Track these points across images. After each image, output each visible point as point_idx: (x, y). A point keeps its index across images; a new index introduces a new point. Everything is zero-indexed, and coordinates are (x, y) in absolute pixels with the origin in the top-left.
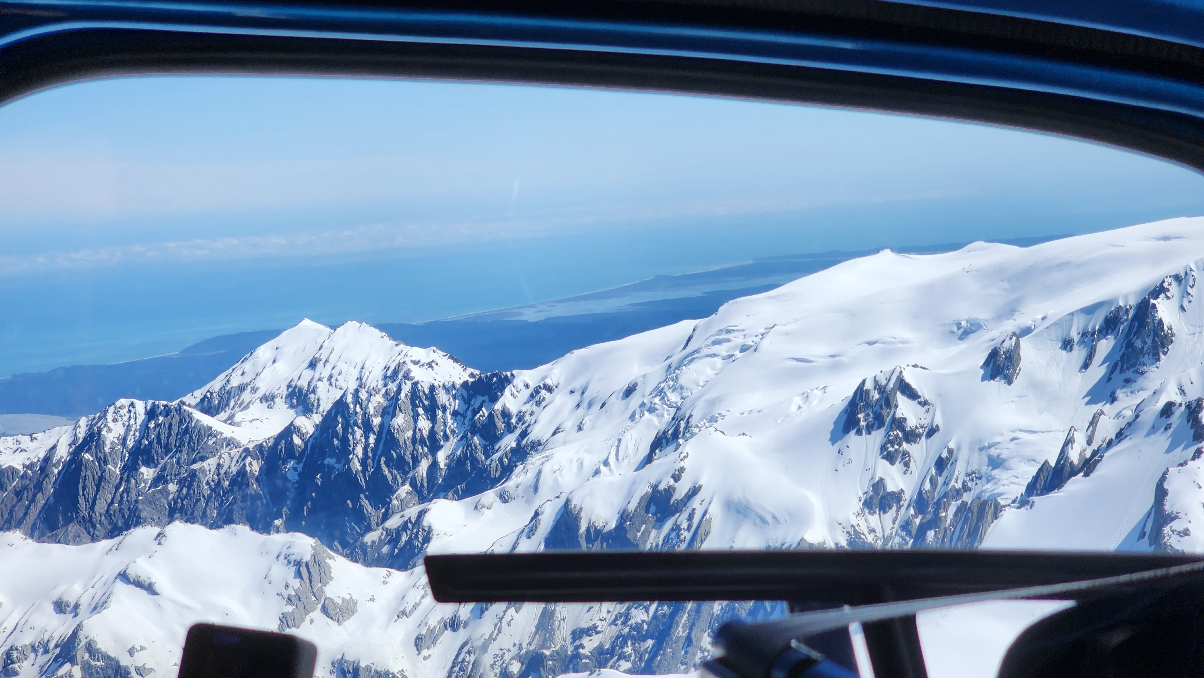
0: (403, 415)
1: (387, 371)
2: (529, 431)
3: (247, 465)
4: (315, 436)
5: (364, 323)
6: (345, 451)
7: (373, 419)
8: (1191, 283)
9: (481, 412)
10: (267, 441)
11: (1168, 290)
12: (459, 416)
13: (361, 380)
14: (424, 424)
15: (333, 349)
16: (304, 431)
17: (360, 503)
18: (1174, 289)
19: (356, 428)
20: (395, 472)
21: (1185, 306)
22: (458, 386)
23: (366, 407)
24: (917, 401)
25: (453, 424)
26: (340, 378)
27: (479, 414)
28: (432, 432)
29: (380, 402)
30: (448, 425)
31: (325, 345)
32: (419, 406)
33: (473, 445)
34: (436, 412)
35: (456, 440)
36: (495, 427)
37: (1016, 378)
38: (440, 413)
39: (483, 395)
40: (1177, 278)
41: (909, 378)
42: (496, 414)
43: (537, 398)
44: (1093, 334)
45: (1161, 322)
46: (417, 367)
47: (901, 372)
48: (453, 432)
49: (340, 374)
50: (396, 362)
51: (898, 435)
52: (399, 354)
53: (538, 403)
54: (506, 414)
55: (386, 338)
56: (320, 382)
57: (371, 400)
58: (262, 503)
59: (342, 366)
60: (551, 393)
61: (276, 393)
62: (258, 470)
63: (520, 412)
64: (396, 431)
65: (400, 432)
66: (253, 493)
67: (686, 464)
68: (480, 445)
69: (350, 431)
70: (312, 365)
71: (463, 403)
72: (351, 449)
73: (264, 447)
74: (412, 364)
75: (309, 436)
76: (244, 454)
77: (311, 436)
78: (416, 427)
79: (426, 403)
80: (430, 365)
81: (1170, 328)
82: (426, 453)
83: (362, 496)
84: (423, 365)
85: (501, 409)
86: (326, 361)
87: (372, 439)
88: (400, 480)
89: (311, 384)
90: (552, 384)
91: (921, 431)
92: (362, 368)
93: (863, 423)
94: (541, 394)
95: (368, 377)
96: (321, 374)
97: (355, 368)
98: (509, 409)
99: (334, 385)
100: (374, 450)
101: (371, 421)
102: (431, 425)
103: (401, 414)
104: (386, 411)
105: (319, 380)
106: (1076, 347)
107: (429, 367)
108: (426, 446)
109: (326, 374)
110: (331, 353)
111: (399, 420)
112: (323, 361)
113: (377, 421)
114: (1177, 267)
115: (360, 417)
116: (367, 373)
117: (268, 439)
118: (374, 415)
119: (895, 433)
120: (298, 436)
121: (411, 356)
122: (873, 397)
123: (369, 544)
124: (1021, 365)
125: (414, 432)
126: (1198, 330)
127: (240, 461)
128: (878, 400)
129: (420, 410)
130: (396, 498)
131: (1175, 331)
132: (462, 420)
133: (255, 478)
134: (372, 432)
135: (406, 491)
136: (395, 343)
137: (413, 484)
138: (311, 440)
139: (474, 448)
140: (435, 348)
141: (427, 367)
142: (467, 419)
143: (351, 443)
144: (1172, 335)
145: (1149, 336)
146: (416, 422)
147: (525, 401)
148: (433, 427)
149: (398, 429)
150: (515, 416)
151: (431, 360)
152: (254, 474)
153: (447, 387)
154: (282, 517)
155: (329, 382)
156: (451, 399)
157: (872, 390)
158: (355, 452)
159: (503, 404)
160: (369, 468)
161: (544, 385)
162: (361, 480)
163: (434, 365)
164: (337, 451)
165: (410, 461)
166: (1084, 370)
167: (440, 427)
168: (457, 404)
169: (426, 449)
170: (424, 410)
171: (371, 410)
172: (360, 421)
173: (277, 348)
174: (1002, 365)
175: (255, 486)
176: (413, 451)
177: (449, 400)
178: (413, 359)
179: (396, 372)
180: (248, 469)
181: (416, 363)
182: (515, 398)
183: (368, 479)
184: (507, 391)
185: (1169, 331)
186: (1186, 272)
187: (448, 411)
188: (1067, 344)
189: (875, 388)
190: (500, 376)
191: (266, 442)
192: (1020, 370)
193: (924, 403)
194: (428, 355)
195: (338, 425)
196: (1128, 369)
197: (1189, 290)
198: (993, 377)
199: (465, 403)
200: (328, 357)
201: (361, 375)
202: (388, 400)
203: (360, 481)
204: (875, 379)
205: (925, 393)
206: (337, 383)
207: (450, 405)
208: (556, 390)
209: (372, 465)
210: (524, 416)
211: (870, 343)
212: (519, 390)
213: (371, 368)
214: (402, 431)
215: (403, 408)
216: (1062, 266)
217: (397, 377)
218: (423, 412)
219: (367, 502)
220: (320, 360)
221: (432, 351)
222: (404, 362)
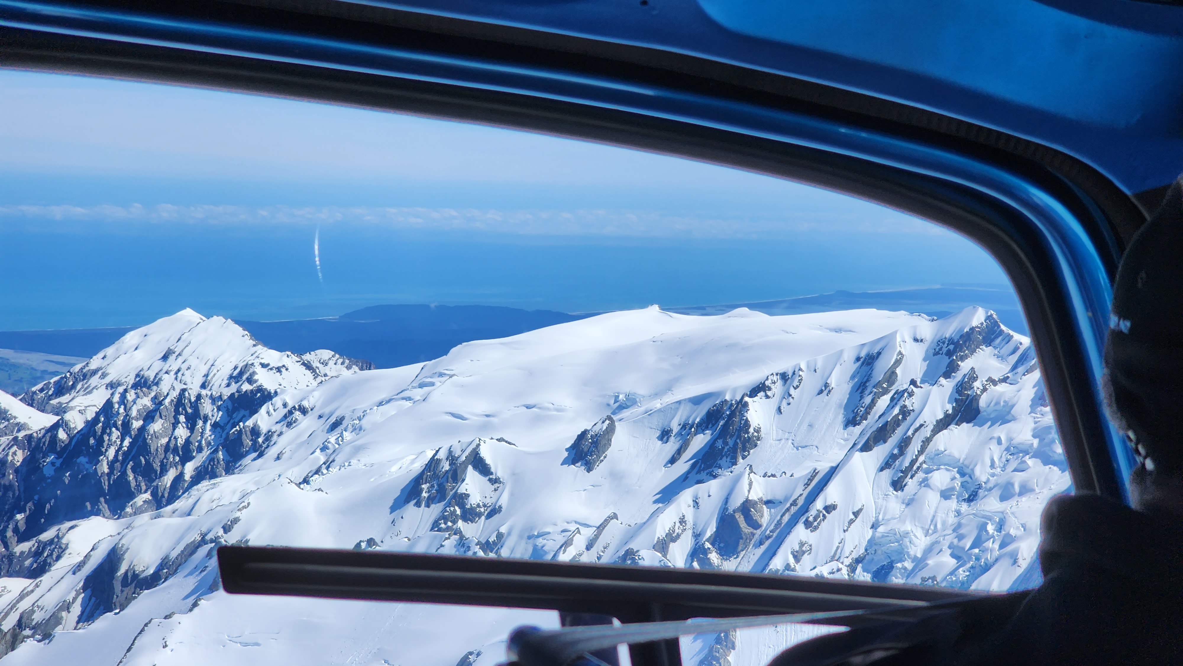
0: (163, 421)
1: (234, 371)
2: (265, 452)
3: (10, 454)
4: (82, 432)
5: (229, 320)
6: (97, 452)
7: (134, 421)
8: (796, 383)
9: (238, 427)
10: (39, 432)
11: (770, 389)
12: (219, 429)
13: (207, 377)
14: (182, 432)
15: (190, 343)
16: (72, 426)
17: (98, 506)
18: (777, 389)
19: (114, 429)
20: (140, 478)
21: (782, 408)
22: (226, 397)
23: (130, 409)
24: (487, 478)
25: (210, 436)
26: (188, 373)
27: (235, 429)
28: (188, 442)
29: (145, 405)
30: (205, 436)
31: (183, 337)
32: (182, 414)
33: (216, 460)
34: (196, 421)
35: (209, 452)
36: (242, 444)
37: (598, 466)
38: (200, 423)
39: (246, 410)
40: (784, 377)
41: (485, 453)
42: (245, 431)
43: (289, 419)
44: (692, 427)
45: (747, 424)
46: (264, 370)
47: (478, 445)
48: (209, 444)
49: (189, 368)
50: (245, 363)
51: (455, 511)
52: (252, 355)
53: (289, 425)
54: (255, 432)
55: (247, 338)
56: (167, 374)
57: (137, 402)
58: (14, 495)
59: (193, 361)
60: (305, 415)
61: (125, 381)
62: (21, 460)
63: (269, 432)
64: (150, 437)
65: (154, 438)
66: (7, 483)
67: (242, 515)
68: (223, 460)
69: (108, 431)
70: (165, 358)
71: (226, 414)
72: (103, 450)
73: (33, 438)
74: (260, 366)
75: (76, 431)
76: (12, 443)
77: (78, 432)
78: (172, 434)
79: (190, 411)
80: (279, 370)
81: (758, 431)
82: (177, 462)
83: (102, 500)
84: (271, 369)
85: (252, 426)
86: (180, 355)
87: (127, 442)
88: (144, 488)
89: (157, 376)
90: (307, 406)
91: (482, 510)
92: (212, 365)
93: (425, 495)
94: (294, 415)
95: (215, 375)
96: (170, 367)
97: (205, 365)
98: (259, 427)
99: (179, 379)
100: (124, 453)
101: (130, 423)
102: (189, 434)
103: (160, 420)
104: (150, 415)
105: (166, 373)
106: (672, 439)
107: (277, 372)
108: (178, 455)
109: (175, 368)
110: (187, 346)
111: (157, 426)
112: (177, 353)
113: (137, 424)
114: (786, 365)
115: (122, 418)
116: (215, 371)
117: (40, 430)
118: (136, 418)
119: (452, 509)
120: (64, 430)
121: (262, 358)
122: (442, 468)
123: (18, 554)
124: (609, 452)
125: (170, 440)
126: (787, 435)
127: (6, 449)
128: (447, 472)
129: (182, 418)
130: (131, 505)
131: (763, 434)
132: (221, 431)
133: (14, 469)
134: (129, 435)
135: (144, 499)
136: (254, 343)
137: (154, 494)
138: (78, 436)
139: (216, 463)
140: (289, 353)
141: (275, 371)
142: (225, 432)
143: (105, 445)
144: (758, 439)
145: (732, 436)
146: (174, 429)
147: (277, 420)
148: (190, 436)
149: (152, 435)
150: (263, 435)
151: (281, 365)
152: (14, 464)
153: (213, 397)
154: (25, 511)
155: (175, 376)
156: (216, 410)
157: (444, 461)
158: (107, 453)
159: (255, 421)
160: (115, 472)
161: (299, 406)
162: (104, 483)
163: (283, 370)
164: (91, 450)
165: (158, 469)
166: (670, 465)
167: (196, 437)
168: (220, 415)
169: (177, 459)
170: (186, 418)
171: (134, 413)
172: (120, 423)
173: (145, 336)
174: (586, 449)
175: (11, 476)
176: (164, 459)
177: (213, 411)
178: (263, 361)
179: (241, 373)
180: (10, 458)
181: (264, 366)
182: (269, 416)
183: (112, 482)
184: (263, 410)
185: (756, 434)
186: (795, 371)
187: (209, 422)
188: (665, 435)
189: (447, 459)
190: (264, 392)
191: (37, 432)
192: (605, 457)
193: (495, 481)
194: (280, 359)
195: (98, 424)
196: (704, 470)
197: (792, 391)
198: (573, 462)
199: (228, 416)
200: (182, 351)
201: (209, 372)
202: (155, 404)
203: (103, 484)
204: (450, 448)
205: (498, 470)
206: (183, 378)
207: (213, 416)
208: (310, 412)
209: (119, 469)
210: (272, 436)
211: (528, 407)
212: (276, 408)
213: (221, 367)
214: (157, 438)
215: (163, 414)
216: (732, 346)
218: (184, 420)
219: (106, 506)
220: (174, 353)
221: (286, 356)
222: (252, 364)
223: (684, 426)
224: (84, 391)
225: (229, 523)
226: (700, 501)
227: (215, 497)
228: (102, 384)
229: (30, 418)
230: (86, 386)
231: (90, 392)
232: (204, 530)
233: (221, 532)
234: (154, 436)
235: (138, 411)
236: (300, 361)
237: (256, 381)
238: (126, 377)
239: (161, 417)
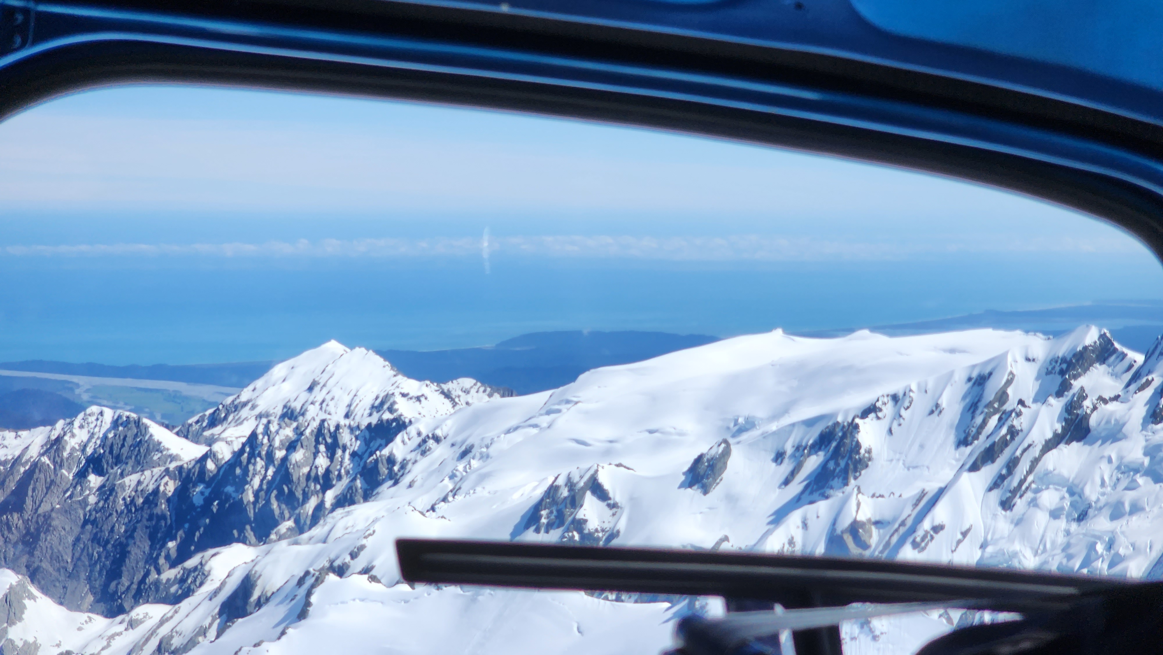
0: (304, 451)
1: (376, 400)
2: (400, 480)
3: (162, 484)
4: (230, 462)
5: (371, 352)
6: (243, 482)
7: (277, 451)
8: (907, 404)
9: (375, 456)
10: (189, 463)
11: (881, 410)
13: (350, 407)
14: (322, 462)
15: (333, 374)
16: (220, 457)
17: (244, 534)
18: (888, 410)
19: (258, 459)
20: (283, 506)
21: (893, 429)
22: (362, 428)
23: (273, 439)
24: (606, 503)
25: (349, 465)
26: (332, 404)
27: (372, 458)
28: (328, 471)
29: (287, 436)
30: (345, 465)
31: (328, 369)
32: (322, 444)
33: (354, 488)
34: (336, 451)
35: (348, 480)
36: (378, 473)
37: (714, 488)
38: (339, 452)
39: (382, 439)
40: (895, 398)
41: (604, 479)
42: (382, 460)
43: (423, 448)
44: (805, 448)
45: (858, 445)
46: (404, 399)
47: (596, 471)
48: (347, 473)
49: (333, 399)
50: (386, 393)
51: (573, 536)
52: (393, 385)
53: (424, 453)
54: (391, 461)
55: (388, 368)
56: (312, 406)
58: (166, 524)
59: (337, 392)
60: (438, 444)
61: (271, 412)
62: (172, 490)
63: (404, 460)
64: (292, 466)
65: (296, 467)
66: (159, 513)
67: (368, 542)
68: (361, 488)
69: (253, 461)
70: (311, 389)
71: (363, 443)
72: (249, 479)
73: (184, 468)
74: (401, 395)
75: (224, 462)
76: (164, 474)
77: (226, 463)
78: (313, 464)
79: (329, 441)
80: (418, 399)
81: (869, 451)
82: (317, 491)
83: (248, 527)
84: (411, 398)
85: (388, 454)
86: (324, 385)
87: (271, 472)
88: (287, 515)
89: (303, 407)
90: (441, 435)
91: (600, 535)
92: (355, 395)
93: (544, 521)
94: (428, 444)
95: (357, 405)
96: (315, 397)
97: (348, 394)
98: (394, 456)
99: (324, 409)
100: (269, 483)
101: (274, 453)
102: (329, 463)
103: (302, 449)
104: (292, 445)
105: (312, 403)
106: (786, 461)
107: (417, 401)
108: (319, 483)
109: (319, 399)
110: (331, 377)
111: (298, 456)
112: (321, 385)
113: (280, 454)
114: (896, 387)
115: (266, 448)
116: (357, 401)
117: (190, 461)
118: (279, 448)
119: (570, 534)
120: (213, 461)
121: (402, 388)
122: (561, 494)
123: (164, 581)
124: (724, 475)
125: (311, 469)
126: (898, 456)
127: (159, 479)
128: (565, 498)
129: (322, 448)
130: (276, 533)
131: (874, 454)
132: (359, 460)
133: (166, 499)
134: (272, 464)
135: (287, 527)
136: (394, 373)
137: (297, 521)
138: (225, 466)
139: (354, 491)
140: (428, 382)
142: (363, 461)
143: (250, 474)
144: (870, 459)
145: (843, 457)
146: (315, 459)
147: (412, 449)
148: (330, 466)
149: (294, 464)
150: (398, 463)
151: (420, 394)
152: (166, 494)
153: (351, 428)
154: (176, 539)
155: (320, 407)
156: (354, 439)
157: (563, 487)
158: (252, 483)
159: (390, 450)
160: (260, 500)
161: (433, 435)
162: (250, 511)
163: (422, 399)
164: (237, 480)
165: (301, 497)
166: (783, 486)
167: (336, 466)
168: (357, 445)
169: (318, 487)
170: (326, 447)
171: (277, 443)
172: (264, 453)
173: (293, 368)
174: (702, 473)
175: (163, 506)
176: (305, 487)
177: (351, 440)
178: (403, 391)
179: (382, 403)
180: (162, 488)
181: (404, 395)
182: (404, 444)
183: (257, 510)
184: (398, 439)
185: (867, 455)
186: (905, 393)
187: (347, 452)
188: (779, 457)
189: (566, 485)
190: (399, 422)
191: (187, 463)
192: (721, 480)
193: (613, 506)
194: (420, 388)
195: (243, 454)
196: (816, 490)
197: (903, 412)
198: (691, 485)
199: (366, 444)
200: (327, 382)
201: (352, 402)
203: (248, 512)
204: (569, 475)
205: (616, 495)
206: (328, 408)
207: (351, 445)
208: (444, 441)
209: (264, 497)
210: (407, 464)
211: (651, 432)
212: (410, 437)
213: (363, 397)
214: (299, 467)
215: (304, 444)
216: (847, 369)
217: (382, 407)
218: (324, 450)
219: (252, 533)
220: (319, 384)
221: (425, 385)
222: (393, 394)
223: (798, 448)
224: (236, 422)
225: (356, 550)
226: (809, 523)
227: (350, 524)
228: (252, 415)
229: (182, 449)
230: (237, 418)
231: (241, 423)
232: (332, 556)
233: (348, 559)
234: (296, 465)
235: (281, 441)
236: (438, 390)
237: (396, 410)
238: (274, 409)
239: (302, 446)
